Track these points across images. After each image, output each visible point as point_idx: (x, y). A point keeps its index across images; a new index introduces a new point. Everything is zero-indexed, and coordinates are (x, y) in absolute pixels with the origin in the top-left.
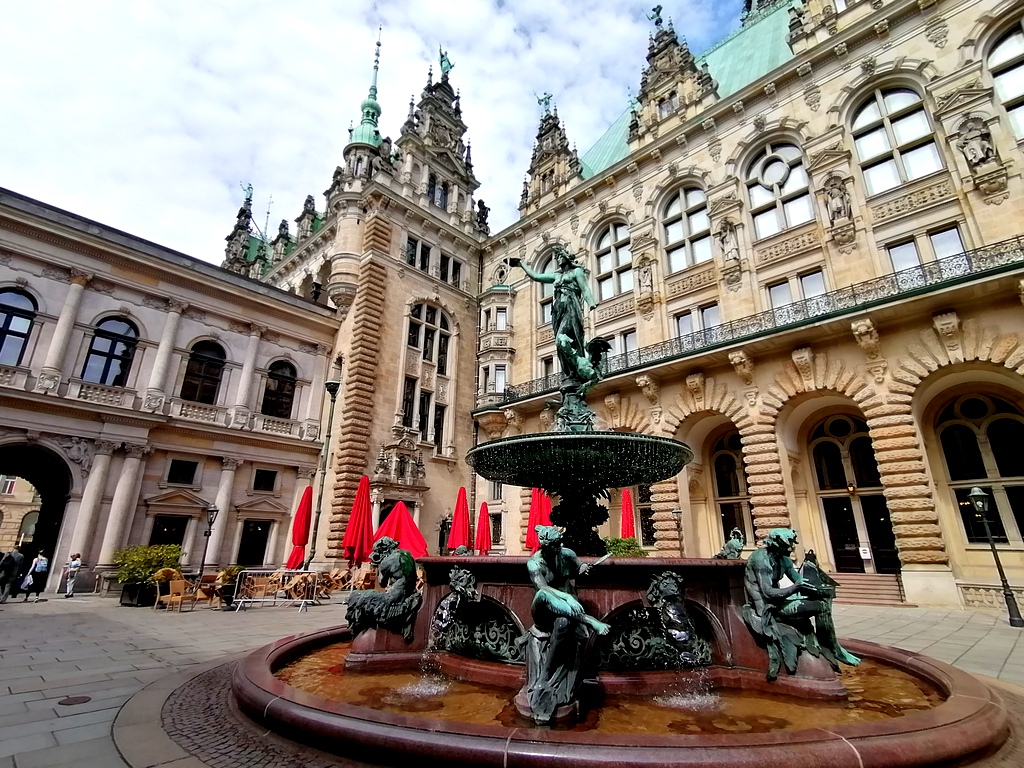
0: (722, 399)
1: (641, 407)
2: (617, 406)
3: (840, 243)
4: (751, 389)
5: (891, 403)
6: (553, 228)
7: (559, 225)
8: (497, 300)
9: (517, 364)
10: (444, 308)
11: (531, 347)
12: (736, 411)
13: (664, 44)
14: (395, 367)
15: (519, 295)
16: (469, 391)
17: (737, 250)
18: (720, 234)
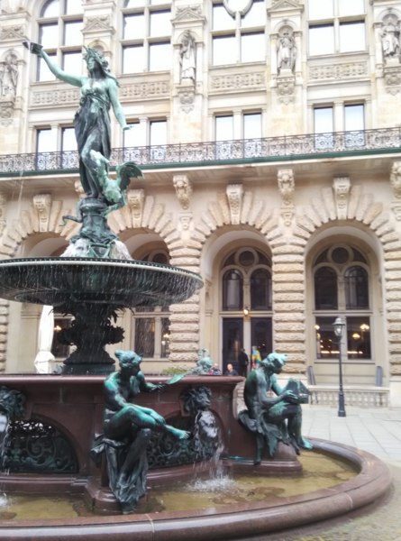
0: (159, 219)
2: (47, 208)
3: (281, 92)
4: (186, 214)
5: (292, 244)
12: (170, 233)
17: (195, 69)
18: (181, 47)
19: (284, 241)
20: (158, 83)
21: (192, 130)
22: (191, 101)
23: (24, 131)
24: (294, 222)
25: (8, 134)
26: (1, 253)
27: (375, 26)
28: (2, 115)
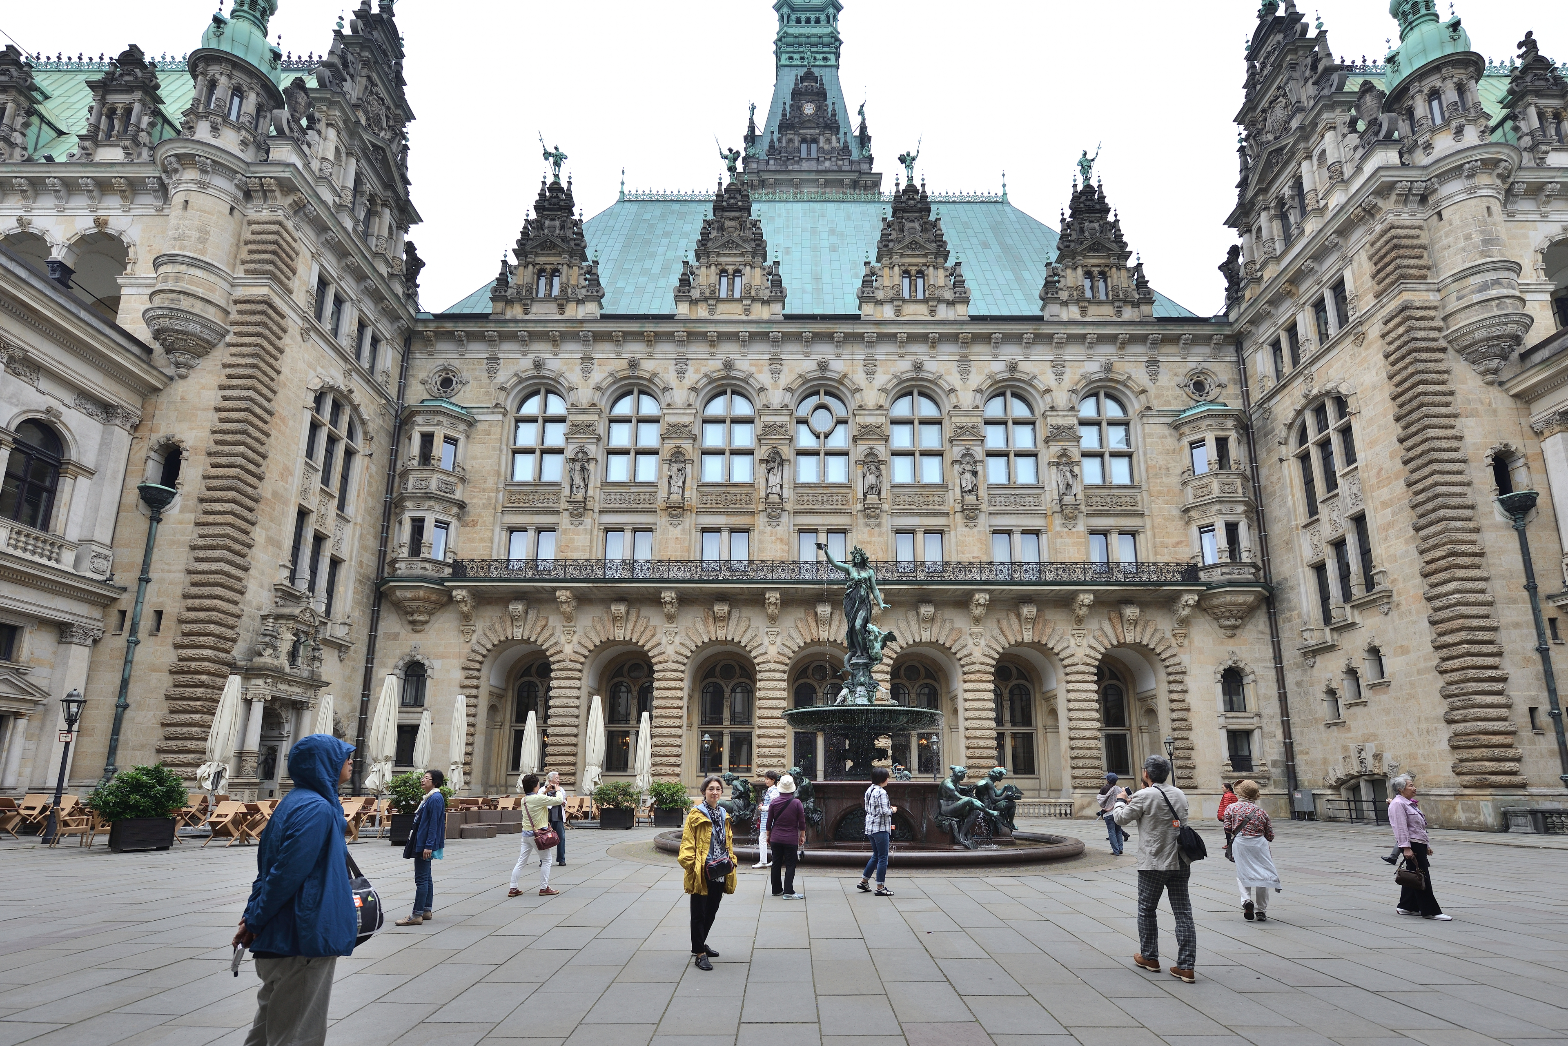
0: (745, 632)
1: (652, 623)
2: (625, 616)
3: (868, 516)
4: (774, 629)
6: (551, 356)
7: (561, 355)
8: (445, 423)
9: (467, 525)
10: (355, 408)
11: (495, 508)
12: (756, 647)
13: (736, 204)
14: (286, 489)
15: (479, 426)
16: (373, 543)
17: (781, 486)
18: (767, 462)
20: (741, 494)
21: (779, 546)
22: (778, 517)
23: (595, 532)
25: (578, 534)
26: (571, 660)
27: (954, 463)
28: (572, 515)
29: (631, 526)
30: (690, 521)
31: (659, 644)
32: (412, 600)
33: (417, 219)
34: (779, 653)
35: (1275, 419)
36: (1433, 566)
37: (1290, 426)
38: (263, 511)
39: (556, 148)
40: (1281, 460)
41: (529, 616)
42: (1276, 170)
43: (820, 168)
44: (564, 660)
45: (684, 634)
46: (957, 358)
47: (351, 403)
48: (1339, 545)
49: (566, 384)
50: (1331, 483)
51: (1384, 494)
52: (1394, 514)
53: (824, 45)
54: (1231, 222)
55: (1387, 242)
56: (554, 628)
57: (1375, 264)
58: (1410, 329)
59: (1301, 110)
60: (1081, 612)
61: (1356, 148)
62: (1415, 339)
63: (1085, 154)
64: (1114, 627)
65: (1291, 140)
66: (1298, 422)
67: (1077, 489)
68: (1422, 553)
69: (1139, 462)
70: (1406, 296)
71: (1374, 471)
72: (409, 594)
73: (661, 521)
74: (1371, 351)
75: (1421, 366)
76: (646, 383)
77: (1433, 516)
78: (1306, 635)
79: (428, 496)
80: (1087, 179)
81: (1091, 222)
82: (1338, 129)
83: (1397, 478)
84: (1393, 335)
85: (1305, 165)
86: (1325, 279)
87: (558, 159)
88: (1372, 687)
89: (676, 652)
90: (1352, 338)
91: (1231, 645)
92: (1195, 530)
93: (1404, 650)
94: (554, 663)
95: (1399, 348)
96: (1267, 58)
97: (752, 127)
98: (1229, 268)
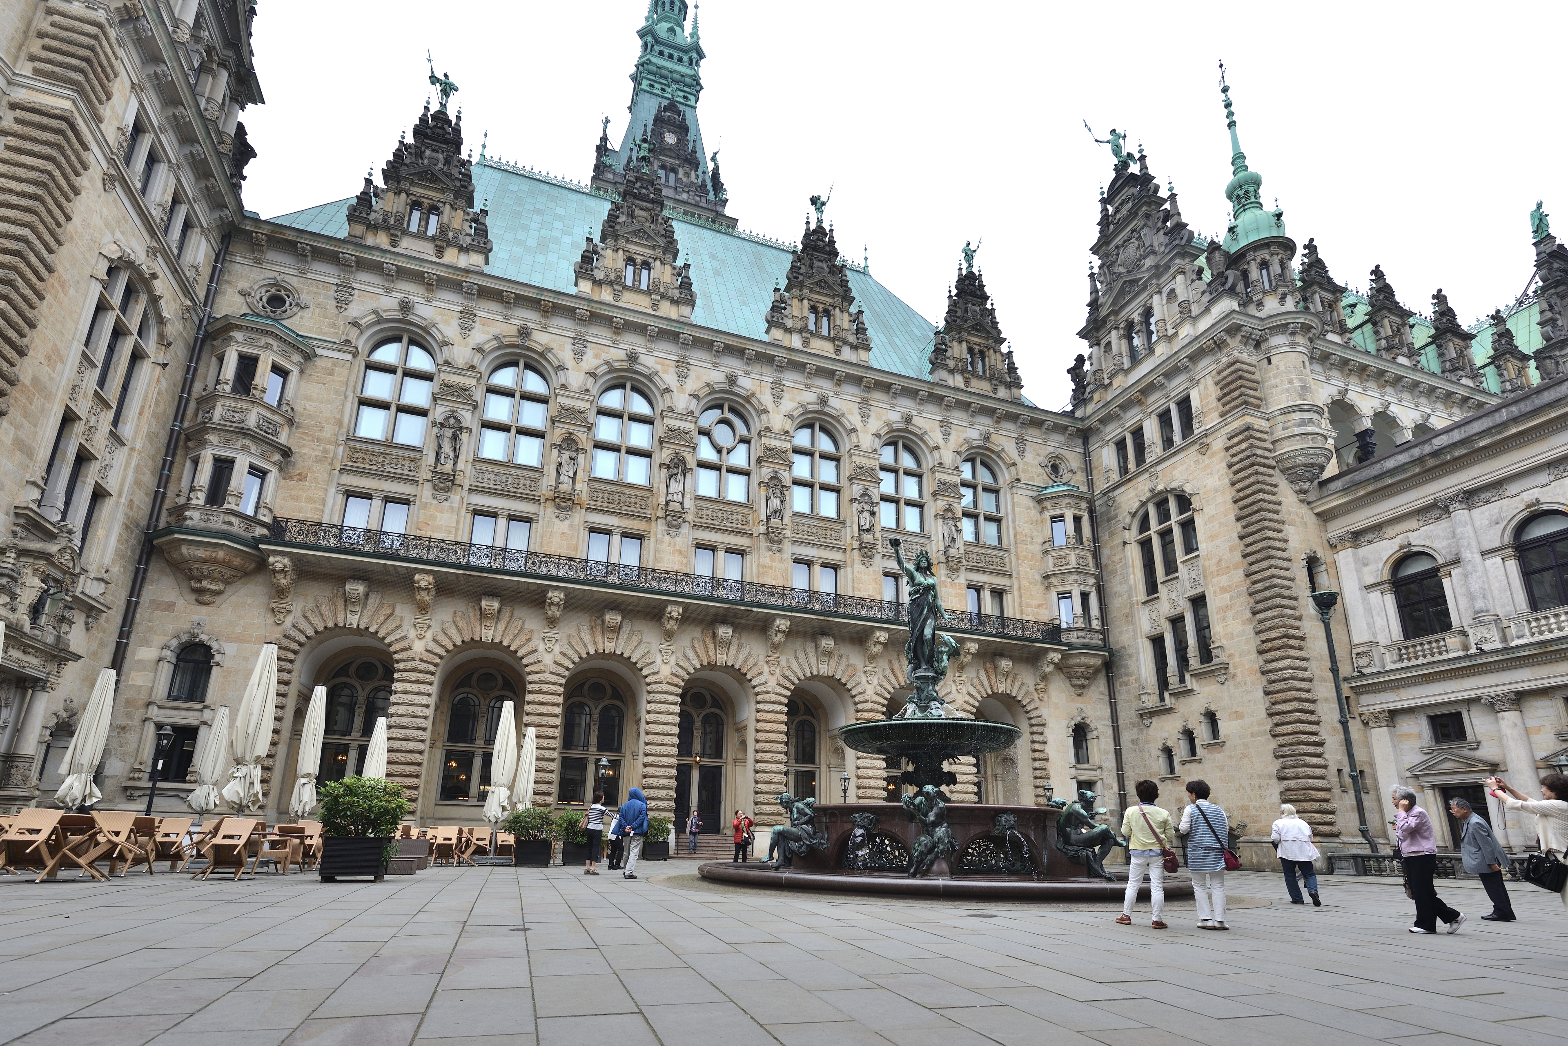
0: (636, 646)
1: (529, 626)
2: (496, 613)
3: (771, 541)
4: (665, 647)
5: (776, 693)
6: (422, 301)
7: (435, 303)
8: (275, 348)
9: (291, 478)
10: (154, 300)
11: (331, 464)
12: (648, 665)
13: (648, 195)
14: (51, 379)
15: (319, 362)
16: (149, 481)
17: (683, 495)
18: (669, 467)
19: (769, 689)
20: (636, 496)
21: (677, 558)
22: (678, 527)
23: (463, 513)
24: (778, 671)
25: (442, 512)
26: (421, 660)
27: (852, 500)
28: (435, 488)
29: (507, 513)
30: (579, 517)
31: (535, 651)
32: (205, 561)
33: (257, 97)
34: (673, 674)
35: (1119, 507)
36: (1270, 645)
37: (1133, 515)
38: (16, 399)
39: (446, 75)
40: (1125, 543)
41: (371, 601)
42: (1127, 299)
43: (677, 197)
44: (413, 659)
45: (565, 642)
46: (859, 400)
47: (150, 291)
48: (1177, 622)
49: (439, 337)
50: (1171, 567)
51: (1224, 580)
52: (1232, 598)
53: (686, 85)
54: (1083, 334)
55: (1232, 373)
56: (402, 619)
57: (1221, 389)
58: (1252, 446)
59: (1154, 252)
60: (966, 660)
61: (1203, 293)
62: (1255, 455)
63: (969, 244)
64: (989, 677)
65: (1147, 275)
66: (1141, 512)
67: (960, 544)
68: (1258, 633)
69: (1008, 527)
70: (1248, 419)
71: (1215, 560)
72: (201, 553)
73: (547, 512)
74: (1214, 459)
75: (1261, 478)
76: (536, 356)
77: (1270, 603)
78: (1144, 698)
79: (244, 433)
80: (970, 266)
81: (973, 304)
82: (1188, 274)
83: (1236, 568)
84: (1237, 449)
85: (1156, 298)
86: (1172, 395)
87: (447, 88)
88: (1206, 746)
89: (556, 663)
90: (1197, 447)
91: (1079, 703)
92: (1055, 596)
93: (1238, 716)
94: (398, 662)
95: (1241, 460)
96: (1121, 204)
97: (604, 139)
98: (1076, 371)
